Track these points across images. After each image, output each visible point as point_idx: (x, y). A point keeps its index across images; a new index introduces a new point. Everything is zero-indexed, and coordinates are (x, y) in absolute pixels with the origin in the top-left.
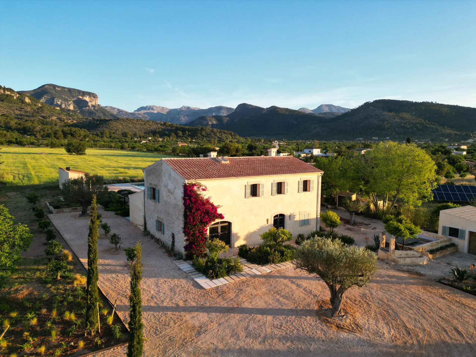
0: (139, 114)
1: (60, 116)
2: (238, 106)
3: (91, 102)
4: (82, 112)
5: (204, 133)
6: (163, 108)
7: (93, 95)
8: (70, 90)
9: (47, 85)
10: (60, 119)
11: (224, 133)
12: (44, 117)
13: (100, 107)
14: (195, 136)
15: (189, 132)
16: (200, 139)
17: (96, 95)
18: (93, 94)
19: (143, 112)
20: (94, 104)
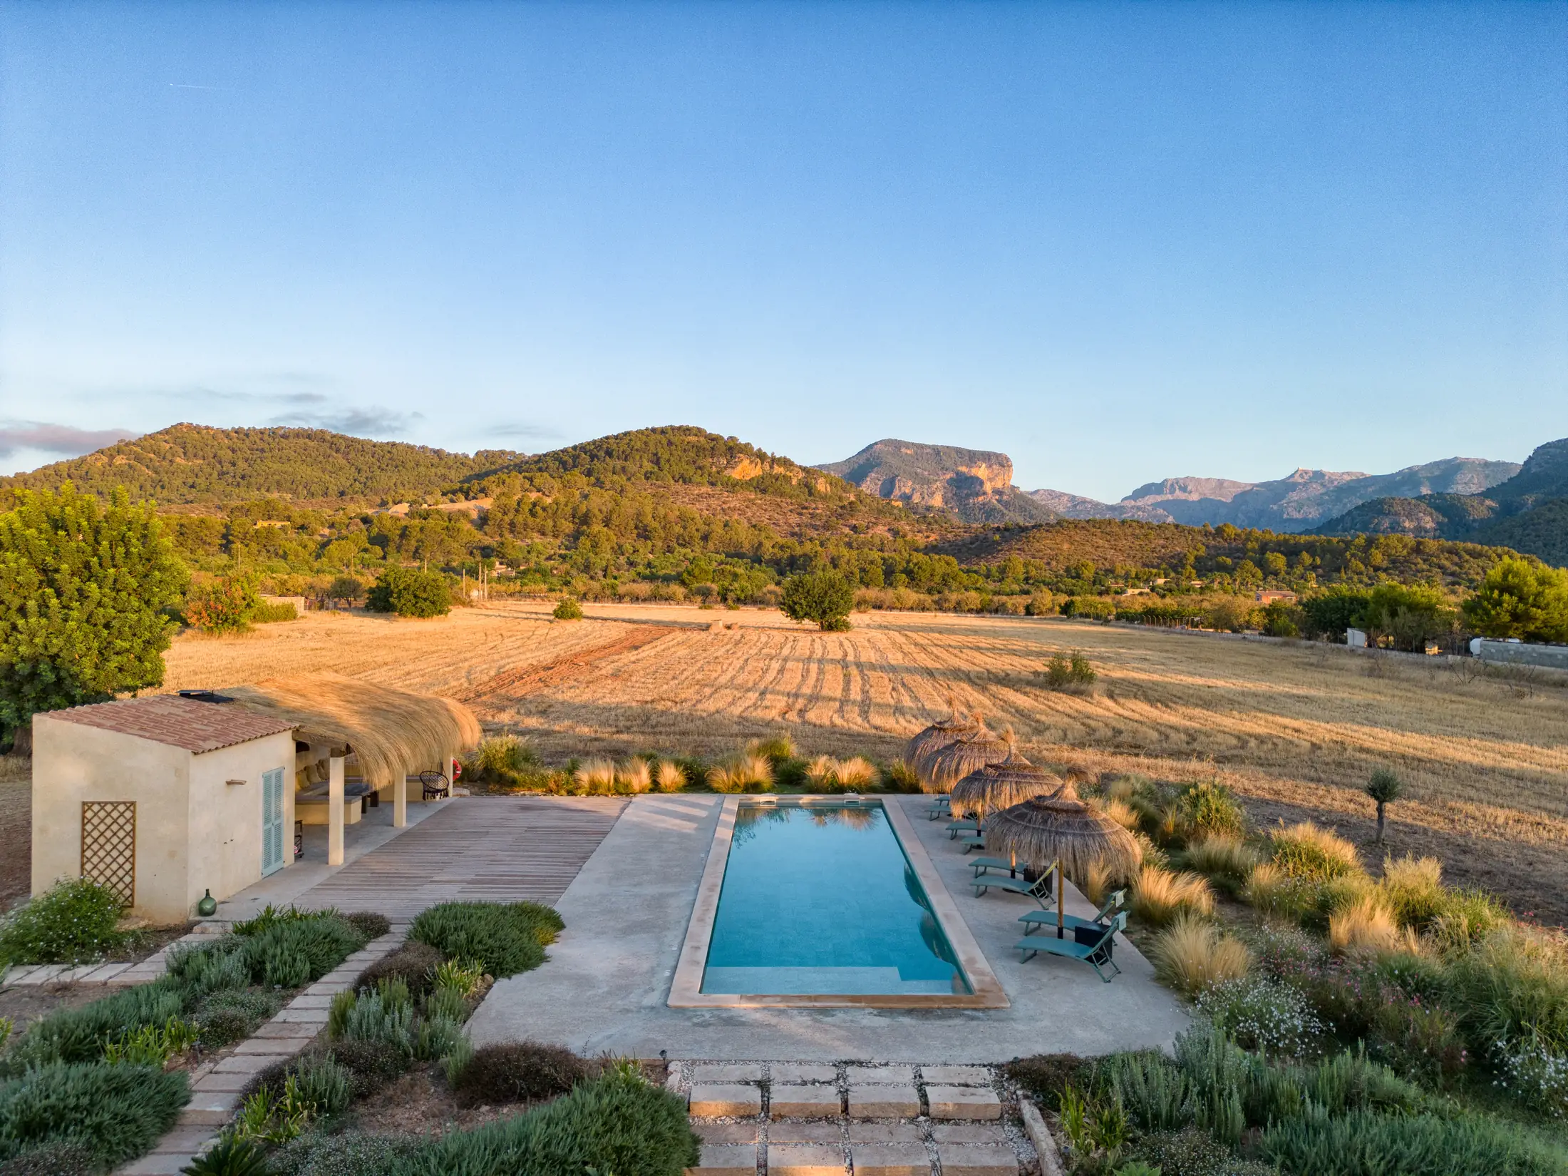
0: (1139, 508)
1: (895, 525)
2: (1537, 451)
3: (990, 480)
4: (965, 512)
5: (1378, 557)
6: (1221, 483)
7: (1000, 462)
8: (937, 451)
9: (881, 442)
10: (896, 533)
11: (1475, 555)
12: (854, 528)
13: (1015, 495)
14: (1338, 570)
15: (1313, 556)
16: (1361, 582)
17: (1008, 460)
18: (998, 456)
19: (1150, 499)
20: (999, 485)
